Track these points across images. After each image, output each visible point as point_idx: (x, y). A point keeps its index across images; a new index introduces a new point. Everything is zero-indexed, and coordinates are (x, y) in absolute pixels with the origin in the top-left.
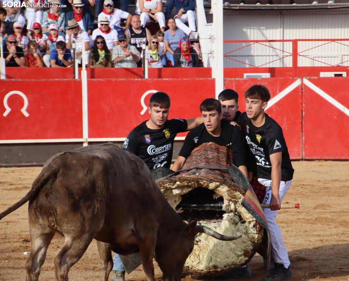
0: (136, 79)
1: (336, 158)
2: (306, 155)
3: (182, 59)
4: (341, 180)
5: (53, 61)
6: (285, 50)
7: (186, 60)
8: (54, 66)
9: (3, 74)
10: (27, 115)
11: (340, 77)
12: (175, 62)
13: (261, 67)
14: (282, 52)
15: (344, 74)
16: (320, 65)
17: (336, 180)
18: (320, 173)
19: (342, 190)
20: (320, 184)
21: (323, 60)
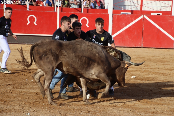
0: (78, 13)
1: (155, 47)
2: (143, 46)
3: (97, 5)
4: (156, 56)
5: (47, 4)
6: (138, 4)
7: (98, 6)
8: (47, 6)
9: (28, 8)
10: (36, 24)
11: (159, 15)
12: (94, 7)
13: (128, 10)
14: (137, 4)
15: (161, 14)
16: (152, 10)
17: (154, 56)
18: (148, 53)
19: (156, 60)
20: (148, 57)
21: (153, 8)
